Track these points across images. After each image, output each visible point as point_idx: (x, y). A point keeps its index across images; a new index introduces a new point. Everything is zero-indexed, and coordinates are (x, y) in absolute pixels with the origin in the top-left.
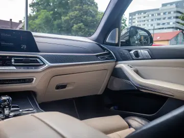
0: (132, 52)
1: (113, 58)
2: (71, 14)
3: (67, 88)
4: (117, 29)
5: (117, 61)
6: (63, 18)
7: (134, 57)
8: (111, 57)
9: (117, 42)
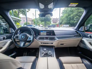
0: (89, 35)
1: (81, 36)
2: (74, 13)
3: (64, 45)
4: (83, 26)
5: (83, 37)
6: (71, 15)
7: (89, 37)
8: (80, 36)
9: (83, 31)
